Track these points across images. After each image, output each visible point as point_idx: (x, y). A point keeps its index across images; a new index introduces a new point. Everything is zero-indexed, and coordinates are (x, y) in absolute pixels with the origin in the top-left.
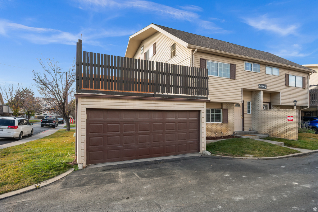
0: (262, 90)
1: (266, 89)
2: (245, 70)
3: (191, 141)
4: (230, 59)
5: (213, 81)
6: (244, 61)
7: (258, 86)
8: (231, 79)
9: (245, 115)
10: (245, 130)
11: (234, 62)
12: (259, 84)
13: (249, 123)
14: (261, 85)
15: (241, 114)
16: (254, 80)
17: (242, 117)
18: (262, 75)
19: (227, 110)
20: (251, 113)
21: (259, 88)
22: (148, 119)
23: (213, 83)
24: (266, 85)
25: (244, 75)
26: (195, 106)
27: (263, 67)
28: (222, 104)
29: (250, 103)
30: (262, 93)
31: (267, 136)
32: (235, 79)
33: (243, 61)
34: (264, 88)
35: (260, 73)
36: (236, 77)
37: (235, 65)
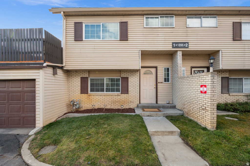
0: (180, 51)
1: (188, 47)
2: (145, 27)
3: (27, 114)
4: (120, 17)
5: (93, 46)
6: (143, 15)
7: (171, 46)
8: (120, 40)
9: (158, 84)
10: (158, 103)
11: (124, 19)
12: (173, 43)
13: (168, 94)
14: (176, 43)
15: (155, 83)
16: (164, 37)
17: (155, 87)
18: (180, 29)
19: (127, 78)
20: (170, 82)
21: (173, 47)
24: (188, 43)
25: (145, 33)
26: (26, 74)
27: (182, 19)
28: (120, 71)
30: (179, 55)
32: (128, 40)
33: (142, 17)
34: (184, 47)
35: (174, 27)
36: (129, 37)
37: (126, 23)
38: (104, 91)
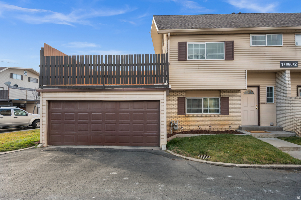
0: (288, 70)
1: (297, 67)
2: (251, 46)
4: (225, 36)
5: (198, 66)
6: (249, 34)
7: (279, 65)
8: (225, 60)
9: (261, 105)
10: (261, 125)
11: (230, 38)
12: (281, 62)
13: (271, 115)
14: (284, 62)
15: (256, 103)
16: (271, 56)
17: (257, 107)
18: (288, 48)
19: (228, 98)
20: (273, 102)
21: (281, 66)
22: (101, 109)
23: (198, 68)
24: (297, 62)
25: (251, 52)
27: (290, 37)
28: (220, 91)
29: (271, 88)
30: (288, 74)
31: (292, 135)
32: (233, 60)
33: (248, 35)
34: (293, 66)
35: (282, 45)
36: (234, 57)
37: (232, 42)
38: (202, 112)
